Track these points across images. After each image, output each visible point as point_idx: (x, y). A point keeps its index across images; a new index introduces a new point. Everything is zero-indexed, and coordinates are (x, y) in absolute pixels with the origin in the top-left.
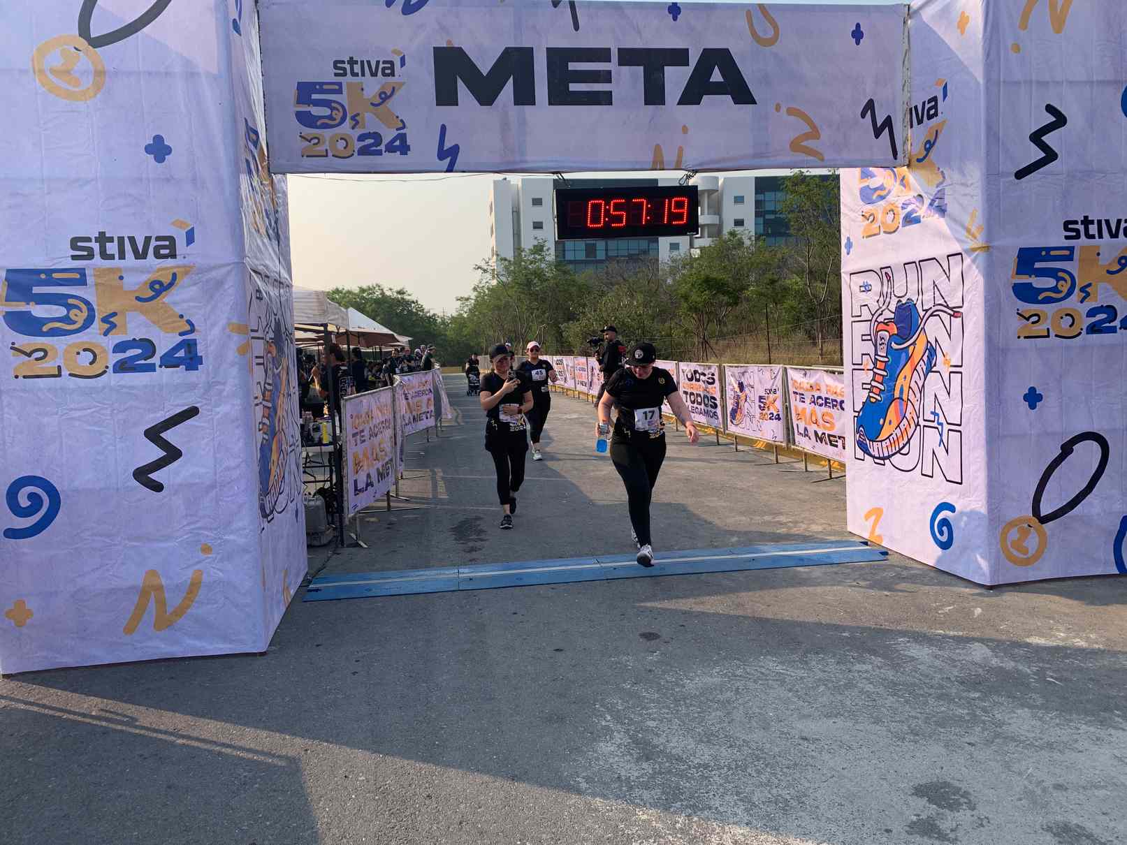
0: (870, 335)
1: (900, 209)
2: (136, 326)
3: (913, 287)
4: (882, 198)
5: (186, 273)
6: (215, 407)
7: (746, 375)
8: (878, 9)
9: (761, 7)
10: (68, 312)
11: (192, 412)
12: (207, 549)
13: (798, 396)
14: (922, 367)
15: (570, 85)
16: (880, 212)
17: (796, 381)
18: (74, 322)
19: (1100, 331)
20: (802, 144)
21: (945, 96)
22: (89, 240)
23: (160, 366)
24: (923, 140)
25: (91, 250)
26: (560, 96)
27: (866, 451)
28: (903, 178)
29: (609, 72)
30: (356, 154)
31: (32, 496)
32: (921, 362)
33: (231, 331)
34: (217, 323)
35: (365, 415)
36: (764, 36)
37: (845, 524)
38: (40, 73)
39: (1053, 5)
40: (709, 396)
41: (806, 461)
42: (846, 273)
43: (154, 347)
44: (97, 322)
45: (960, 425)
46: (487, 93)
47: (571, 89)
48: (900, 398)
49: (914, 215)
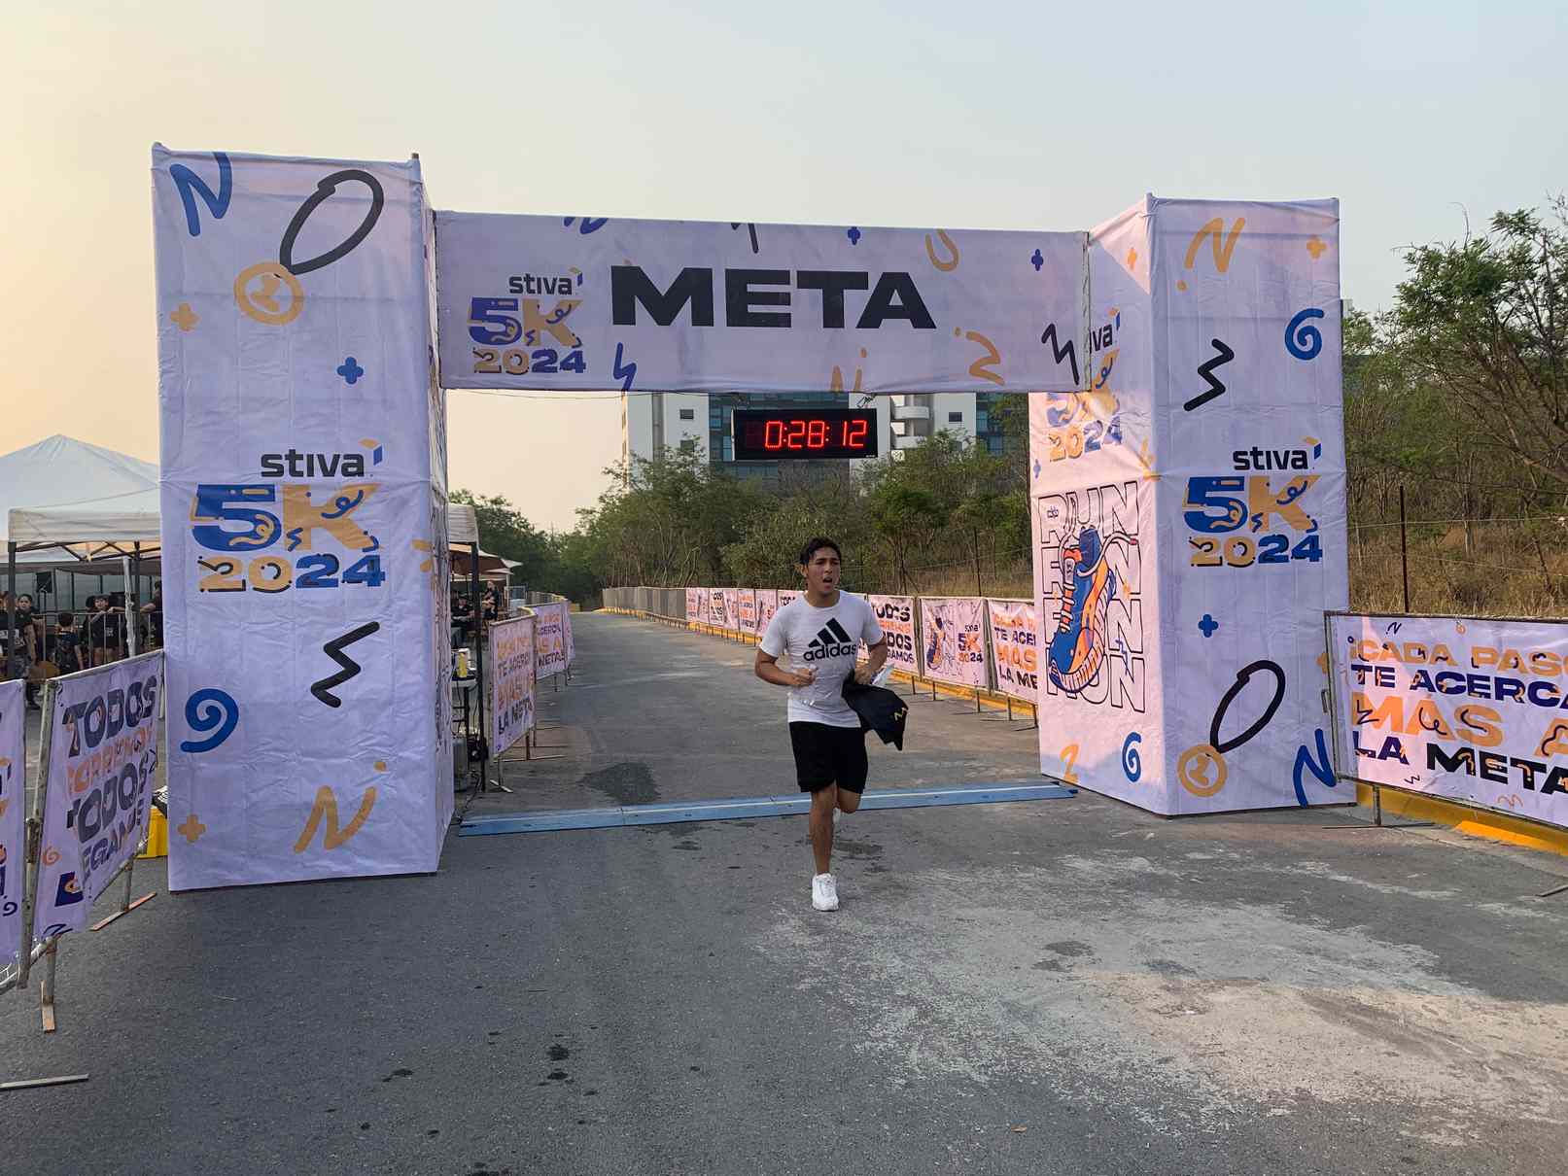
0: (1058, 562)
1: (1082, 435)
2: (321, 542)
3: (1095, 514)
4: (1067, 421)
5: (373, 491)
6: (396, 622)
7: (946, 609)
8: (1056, 234)
9: (941, 233)
10: (255, 527)
11: (372, 628)
12: (381, 766)
13: (1000, 633)
14: (1105, 594)
15: (749, 306)
17: (997, 616)
18: (262, 537)
19: (1272, 560)
20: (984, 368)
21: (1118, 326)
22: (279, 457)
23: (343, 582)
24: (1101, 367)
25: (281, 467)
26: (738, 317)
27: (1059, 685)
28: (1084, 404)
29: (789, 294)
30: (530, 370)
31: (211, 710)
32: (1104, 590)
33: (417, 547)
34: (400, 540)
35: (508, 646)
36: (945, 262)
37: (1038, 765)
38: (241, 299)
39: (1217, 245)
40: (903, 634)
41: (1009, 708)
42: (1035, 497)
43: (337, 563)
44: (283, 540)
45: (1142, 653)
46: (665, 313)
47: (749, 311)
48: (1087, 628)
49: (1094, 441)
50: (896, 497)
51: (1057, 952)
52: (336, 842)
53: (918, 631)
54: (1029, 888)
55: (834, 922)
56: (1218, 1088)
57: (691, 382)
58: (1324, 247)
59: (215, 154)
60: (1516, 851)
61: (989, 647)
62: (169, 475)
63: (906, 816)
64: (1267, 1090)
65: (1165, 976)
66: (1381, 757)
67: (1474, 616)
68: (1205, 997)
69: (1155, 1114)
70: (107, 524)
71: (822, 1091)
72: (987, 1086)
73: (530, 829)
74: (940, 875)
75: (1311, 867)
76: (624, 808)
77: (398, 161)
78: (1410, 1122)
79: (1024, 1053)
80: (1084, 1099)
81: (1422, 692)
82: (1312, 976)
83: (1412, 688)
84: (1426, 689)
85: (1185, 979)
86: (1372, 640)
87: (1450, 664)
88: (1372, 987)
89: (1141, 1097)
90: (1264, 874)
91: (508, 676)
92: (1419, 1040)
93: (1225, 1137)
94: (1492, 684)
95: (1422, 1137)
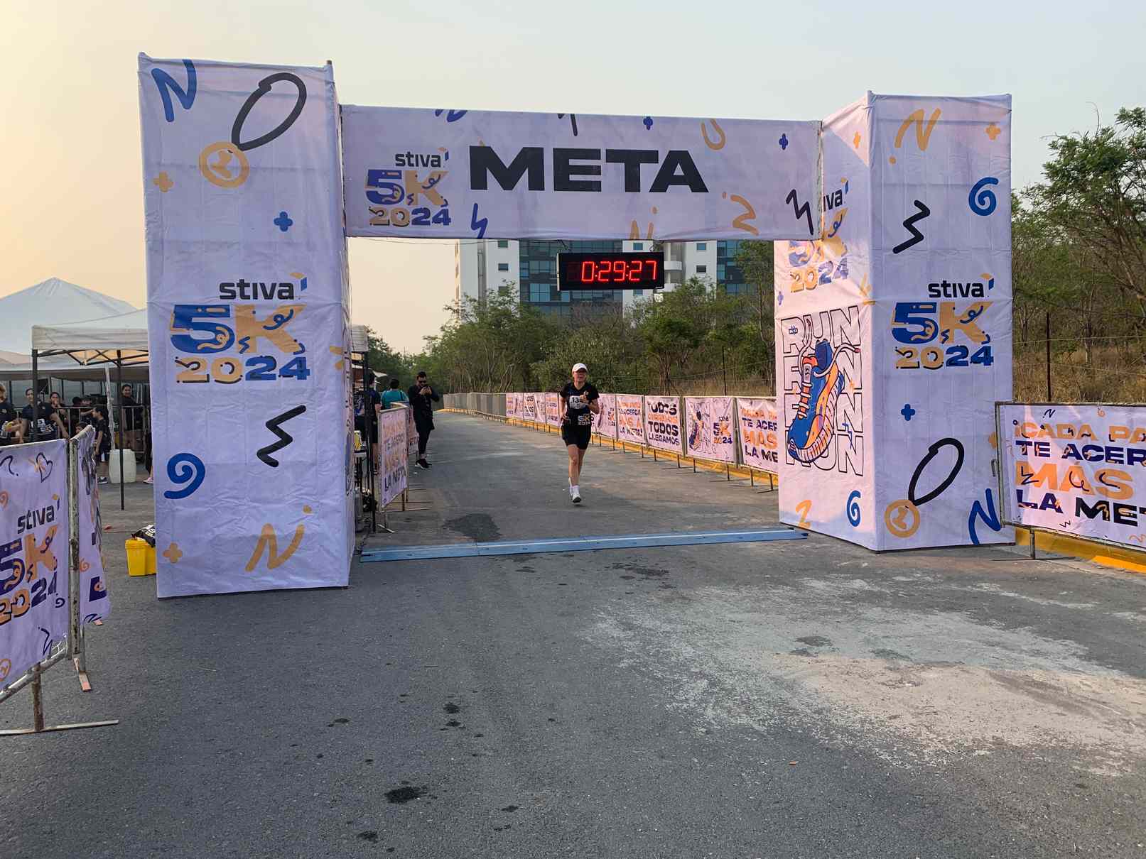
0: (798, 367)
1: (817, 272)
2: (262, 347)
3: (827, 331)
4: (805, 262)
5: (301, 310)
6: (319, 406)
7: (704, 405)
8: (799, 123)
9: (713, 121)
10: (216, 336)
11: (301, 410)
12: (308, 509)
13: (747, 422)
14: (835, 389)
15: (570, 176)
16: (804, 274)
17: (744, 409)
18: (220, 344)
19: (956, 364)
20: (743, 222)
21: (847, 190)
22: (233, 285)
23: (279, 376)
24: (832, 221)
25: (233, 292)
26: (562, 184)
27: (795, 457)
29: (600, 167)
30: (411, 223)
31: (185, 468)
32: (835, 387)
34: (320, 346)
35: (391, 427)
36: (714, 143)
37: (778, 517)
38: (204, 168)
39: (919, 129)
40: (671, 424)
41: (752, 476)
42: (778, 319)
43: (276, 363)
44: (236, 344)
45: (862, 432)
46: (508, 180)
47: (571, 179)
48: (820, 415)
49: (827, 276)
50: (663, 325)
51: (806, 643)
52: (275, 564)
53: (683, 422)
54: (781, 600)
55: (640, 622)
56: (935, 736)
57: (528, 232)
58: (999, 131)
59: (184, 60)
60: (1137, 576)
61: (737, 433)
62: (154, 298)
63: (683, 550)
64: (971, 738)
65: (888, 660)
66: (1041, 508)
67: (1112, 403)
68: (918, 675)
69: (891, 753)
70: (102, 337)
71: (646, 736)
72: (765, 734)
73: (410, 557)
74: (713, 590)
75: (986, 587)
76: (478, 544)
77: (319, 67)
78: (1079, 760)
79: (790, 711)
80: (837, 743)
81: (1071, 461)
82: (993, 661)
83: (1064, 457)
84: (1074, 458)
85: (903, 663)
86: (1031, 422)
87: (1092, 440)
88: (1041, 669)
89: (879, 741)
90: (954, 591)
91: (390, 450)
92: (1080, 705)
93: (944, 769)
94: (1125, 453)
95: (1089, 771)
